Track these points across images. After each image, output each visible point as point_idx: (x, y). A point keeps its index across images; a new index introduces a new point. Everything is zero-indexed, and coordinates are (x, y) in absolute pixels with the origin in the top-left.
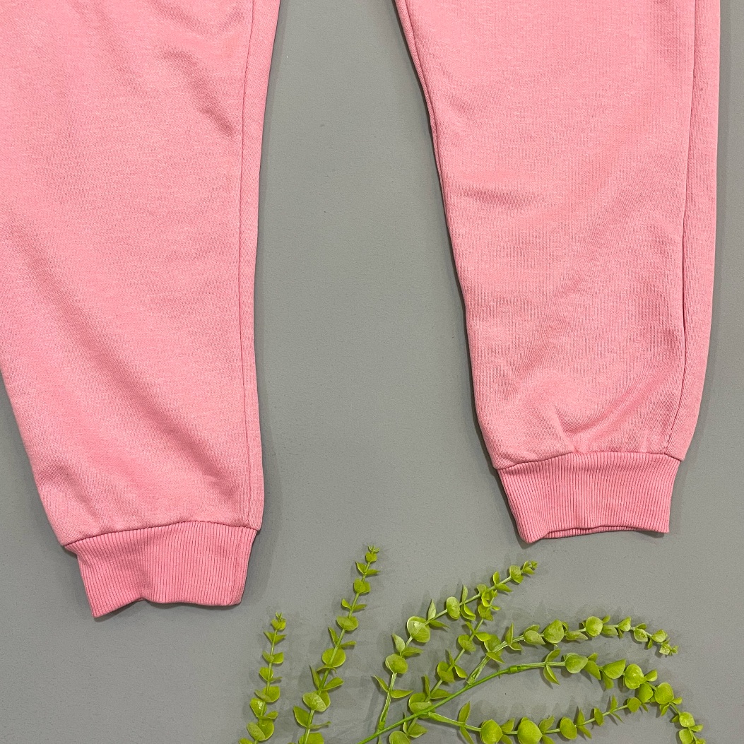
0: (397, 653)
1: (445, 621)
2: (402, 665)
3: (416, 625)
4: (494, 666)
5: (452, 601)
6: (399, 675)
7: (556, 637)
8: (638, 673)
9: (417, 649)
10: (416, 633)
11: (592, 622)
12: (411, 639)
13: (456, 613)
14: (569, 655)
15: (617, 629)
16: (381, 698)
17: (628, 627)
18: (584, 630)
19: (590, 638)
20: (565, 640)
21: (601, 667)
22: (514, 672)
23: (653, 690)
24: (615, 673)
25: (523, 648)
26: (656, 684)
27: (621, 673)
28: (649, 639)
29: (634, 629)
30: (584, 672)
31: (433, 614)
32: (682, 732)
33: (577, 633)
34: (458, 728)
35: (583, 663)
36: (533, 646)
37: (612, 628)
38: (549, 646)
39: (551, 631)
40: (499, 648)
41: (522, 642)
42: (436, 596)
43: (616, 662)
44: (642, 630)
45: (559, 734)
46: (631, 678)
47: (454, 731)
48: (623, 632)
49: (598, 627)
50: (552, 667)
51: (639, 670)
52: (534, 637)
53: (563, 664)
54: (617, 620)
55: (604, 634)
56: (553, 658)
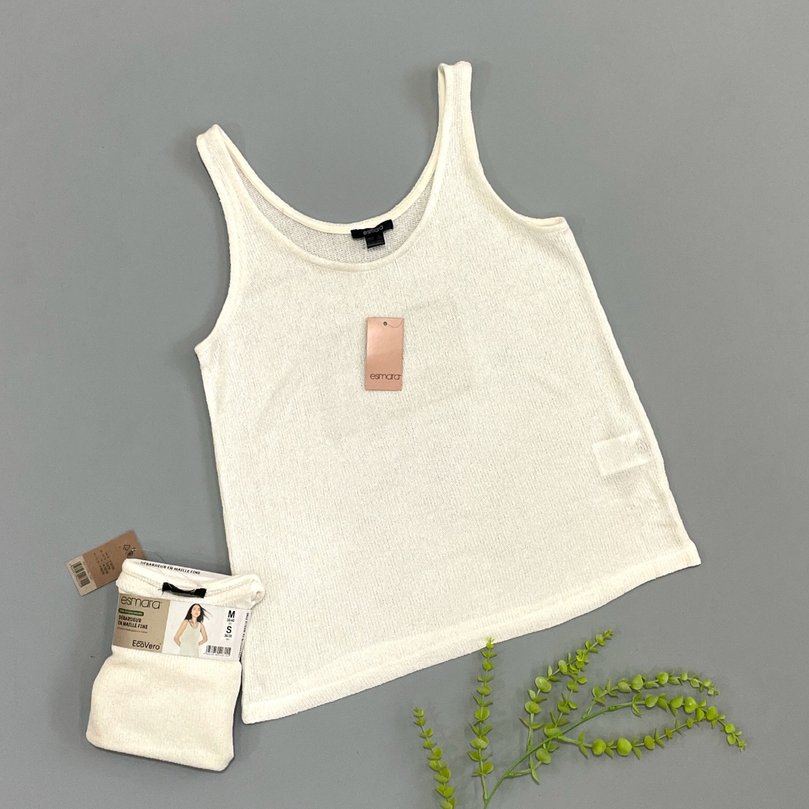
0: (532, 700)
1: (558, 676)
3: (541, 681)
6: (535, 714)
8: (692, 703)
9: (545, 696)
11: (662, 675)
12: (539, 690)
13: (565, 670)
14: (648, 696)
15: (679, 679)
16: (526, 729)
17: (685, 678)
18: (657, 681)
19: (661, 686)
21: (669, 702)
22: (613, 710)
23: (705, 712)
24: (678, 703)
25: (619, 695)
26: (707, 707)
27: (682, 704)
28: (700, 684)
29: (690, 679)
31: (550, 673)
32: (728, 736)
33: (653, 683)
35: (656, 700)
37: (676, 679)
39: (635, 681)
40: (602, 694)
41: (617, 690)
44: (696, 680)
45: (644, 745)
47: (577, 748)
48: (684, 681)
49: (665, 678)
50: (638, 705)
51: (694, 702)
52: (624, 686)
53: (643, 702)
54: (679, 674)
55: (669, 682)
56: (639, 700)
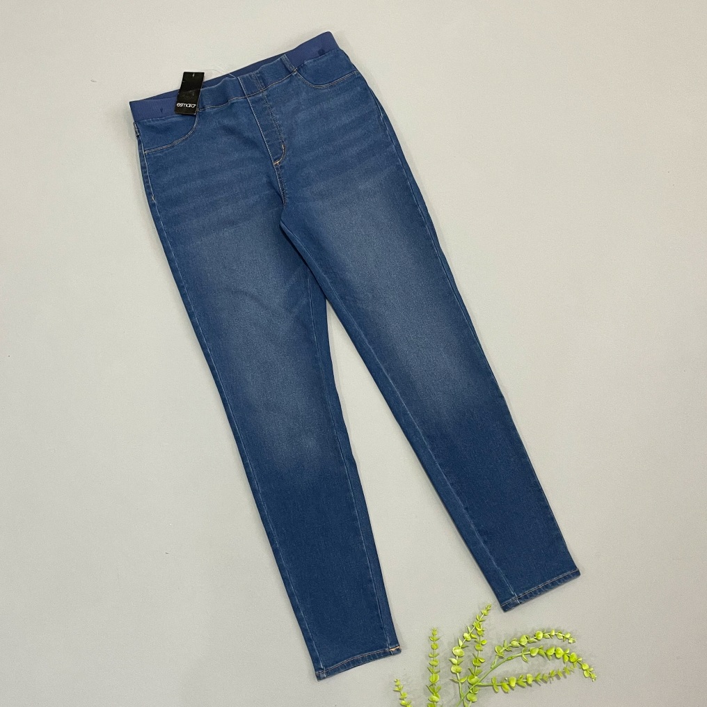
0: (455, 664)
2: (459, 668)
3: (458, 651)
5: (466, 635)
6: (460, 673)
7: (524, 642)
8: (561, 651)
9: (461, 660)
10: (459, 654)
11: (538, 634)
13: (469, 639)
14: (531, 648)
15: (549, 635)
17: (553, 634)
18: (535, 638)
19: (539, 640)
20: (528, 642)
21: (545, 651)
22: (510, 660)
23: (569, 656)
24: (551, 652)
25: (511, 649)
26: (570, 653)
27: (554, 652)
28: (563, 637)
29: (557, 634)
30: (539, 654)
31: (461, 643)
32: (585, 672)
33: (532, 639)
38: (522, 646)
39: (522, 640)
40: (502, 651)
43: (551, 647)
46: (558, 654)
48: (553, 636)
49: (541, 636)
50: (525, 655)
52: (515, 643)
53: (529, 652)
54: (549, 631)
56: (525, 651)
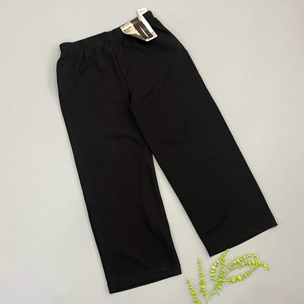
1: (218, 265)
2: (214, 274)
4: (230, 269)
5: (218, 261)
6: (214, 277)
9: (215, 271)
10: (214, 269)
13: (219, 263)
14: (242, 263)
15: (248, 256)
16: (213, 281)
18: (243, 258)
20: (240, 261)
21: (247, 263)
22: (234, 270)
23: (257, 263)
27: (251, 263)
28: (254, 256)
29: (251, 255)
31: (215, 264)
32: (265, 268)
34: (227, 281)
36: (236, 264)
38: (238, 263)
39: (237, 260)
40: (230, 266)
41: (233, 264)
42: (214, 261)
45: (245, 276)
46: (253, 263)
49: (245, 257)
50: (240, 266)
